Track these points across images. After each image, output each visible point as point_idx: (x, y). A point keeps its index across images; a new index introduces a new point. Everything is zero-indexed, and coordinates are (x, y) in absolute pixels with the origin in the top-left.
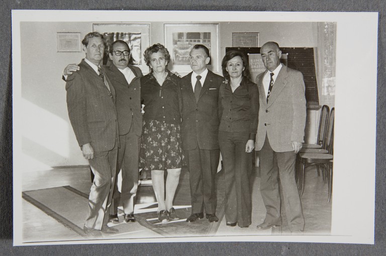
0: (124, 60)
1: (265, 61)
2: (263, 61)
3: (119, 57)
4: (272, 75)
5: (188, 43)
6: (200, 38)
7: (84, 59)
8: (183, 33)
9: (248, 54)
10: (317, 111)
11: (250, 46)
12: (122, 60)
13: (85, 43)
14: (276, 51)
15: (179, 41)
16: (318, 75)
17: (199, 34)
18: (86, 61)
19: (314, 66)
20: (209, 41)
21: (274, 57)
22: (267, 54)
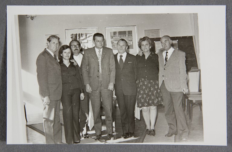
0: (77, 49)
1: (163, 46)
2: (162, 46)
3: (74, 48)
4: (167, 53)
5: (119, 37)
6: (126, 34)
7: (46, 49)
8: (116, 32)
9: (155, 42)
10: (197, 73)
11: (155, 37)
12: (76, 50)
13: (49, 40)
14: (169, 41)
15: (114, 36)
16: (196, 52)
17: (125, 32)
18: (47, 49)
19: (194, 46)
20: (131, 36)
21: (168, 43)
22: (164, 42)
